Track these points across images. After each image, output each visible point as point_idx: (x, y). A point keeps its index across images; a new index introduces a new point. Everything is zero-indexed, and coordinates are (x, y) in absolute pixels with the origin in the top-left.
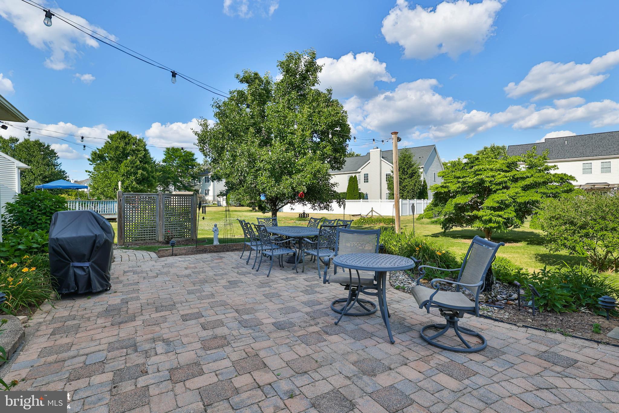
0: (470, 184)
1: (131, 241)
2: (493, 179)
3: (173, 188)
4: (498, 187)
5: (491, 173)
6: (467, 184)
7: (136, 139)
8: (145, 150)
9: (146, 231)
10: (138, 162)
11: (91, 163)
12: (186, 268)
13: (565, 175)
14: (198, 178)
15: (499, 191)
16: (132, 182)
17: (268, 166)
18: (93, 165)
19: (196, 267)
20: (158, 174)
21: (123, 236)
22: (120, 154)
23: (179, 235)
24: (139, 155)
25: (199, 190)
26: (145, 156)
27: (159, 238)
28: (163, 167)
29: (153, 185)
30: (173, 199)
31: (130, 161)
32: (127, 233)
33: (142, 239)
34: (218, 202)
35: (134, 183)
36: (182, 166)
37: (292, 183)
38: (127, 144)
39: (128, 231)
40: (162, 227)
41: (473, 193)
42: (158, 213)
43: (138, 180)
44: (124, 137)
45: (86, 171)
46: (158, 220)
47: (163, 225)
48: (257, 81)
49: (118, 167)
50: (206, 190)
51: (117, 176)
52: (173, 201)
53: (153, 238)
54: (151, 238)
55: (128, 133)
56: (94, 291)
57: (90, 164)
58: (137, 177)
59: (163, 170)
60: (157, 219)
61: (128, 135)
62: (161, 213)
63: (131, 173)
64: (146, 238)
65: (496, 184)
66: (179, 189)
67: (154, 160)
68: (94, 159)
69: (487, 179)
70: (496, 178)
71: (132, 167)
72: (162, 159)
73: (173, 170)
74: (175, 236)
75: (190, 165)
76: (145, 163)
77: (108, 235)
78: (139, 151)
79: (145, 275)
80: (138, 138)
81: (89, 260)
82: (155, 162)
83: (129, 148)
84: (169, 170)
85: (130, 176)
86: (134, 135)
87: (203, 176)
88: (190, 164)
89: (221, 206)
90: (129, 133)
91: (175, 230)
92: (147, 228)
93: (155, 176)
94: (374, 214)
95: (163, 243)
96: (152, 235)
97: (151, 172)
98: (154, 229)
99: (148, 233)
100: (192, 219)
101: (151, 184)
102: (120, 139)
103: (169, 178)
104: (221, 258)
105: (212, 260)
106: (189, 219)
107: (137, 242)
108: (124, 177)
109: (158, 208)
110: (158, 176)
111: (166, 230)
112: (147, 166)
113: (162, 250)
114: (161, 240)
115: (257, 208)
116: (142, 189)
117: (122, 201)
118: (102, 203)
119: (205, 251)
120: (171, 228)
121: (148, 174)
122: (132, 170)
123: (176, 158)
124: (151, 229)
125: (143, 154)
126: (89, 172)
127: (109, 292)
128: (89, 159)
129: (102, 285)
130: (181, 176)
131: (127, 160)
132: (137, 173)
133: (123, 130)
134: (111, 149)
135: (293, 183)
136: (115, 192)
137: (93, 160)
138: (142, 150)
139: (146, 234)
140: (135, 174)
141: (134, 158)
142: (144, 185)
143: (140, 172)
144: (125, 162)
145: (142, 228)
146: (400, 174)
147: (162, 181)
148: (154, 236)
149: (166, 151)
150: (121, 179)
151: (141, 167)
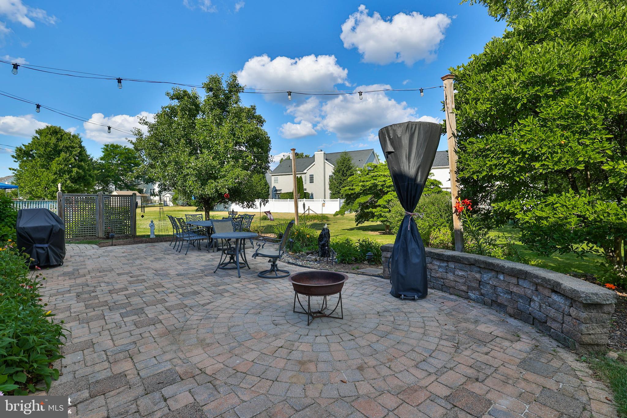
0: (368, 187)
1: (71, 237)
2: (384, 183)
3: (114, 187)
4: (388, 189)
5: (383, 179)
6: (365, 187)
7: (70, 135)
8: (81, 147)
9: (86, 228)
10: (73, 160)
12: (123, 253)
13: (435, 180)
16: (66, 181)
17: (195, 172)
18: (18, 163)
19: (132, 252)
20: (96, 172)
22: (51, 151)
23: (119, 232)
24: (74, 153)
25: (143, 189)
26: (80, 154)
27: (100, 235)
28: (103, 165)
29: (90, 184)
30: (113, 199)
31: (63, 159)
33: (82, 235)
34: (164, 201)
35: (68, 182)
36: (123, 164)
37: (216, 186)
38: (58, 140)
39: (68, 228)
40: (102, 224)
41: (371, 194)
42: (98, 212)
43: (72, 179)
44: (55, 132)
45: (10, 169)
46: (98, 219)
47: (103, 222)
48: (186, 98)
49: (49, 165)
50: (151, 190)
51: (47, 174)
52: (113, 201)
53: (93, 234)
54: (91, 235)
55: (60, 128)
56: (52, 264)
57: (15, 161)
58: (71, 176)
59: (101, 167)
61: (60, 130)
62: (101, 212)
63: (65, 171)
64: (87, 235)
65: (387, 187)
66: (121, 189)
67: (91, 157)
68: (19, 156)
69: (380, 183)
70: (386, 182)
71: (66, 165)
72: (100, 157)
73: (113, 168)
74: (116, 233)
75: (133, 164)
76: (81, 161)
77: (61, 225)
78: (73, 147)
79: (89, 257)
80: (72, 134)
81: (47, 243)
82: (92, 159)
83: (61, 144)
84: (109, 168)
85: (63, 174)
86: (67, 131)
88: (132, 162)
89: (167, 206)
90: (62, 128)
91: (116, 227)
92: (87, 225)
93: (93, 175)
94: (311, 212)
95: (104, 239)
96: (92, 231)
97: (87, 170)
98: (94, 226)
99: (88, 230)
100: (132, 217)
101: (88, 183)
102: (50, 134)
103: (109, 176)
104: (154, 246)
105: (146, 247)
106: (129, 217)
107: (77, 238)
108: (56, 176)
109: (98, 208)
110: (96, 174)
111: (106, 227)
112: (83, 163)
113: (103, 243)
114: (101, 236)
116: (78, 188)
117: (62, 201)
119: (141, 242)
120: (111, 225)
121: (85, 173)
122: (66, 168)
124: (91, 226)
125: (78, 151)
126: (14, 170)
127: (62, 266)
128: (13, 156)
129: (57, 261)
130: (122, 175)
131: (59, 157)
132: (72, 171)
133: (54, 125)
134: (39, 145)
135: (218, 186)
136: (45, 191)
138: (77, 147)
139: (86, 230)
140: (70, 172)
141: (68, 155)
142: (80, 184)
143: (75, 170)
144: (57, 159)
145: (82, 226)
146: (340, 176)
147: (101, 179)
148: (94, 232)
149: (105, 148)
150: (53, 177)
151: (76, 165)
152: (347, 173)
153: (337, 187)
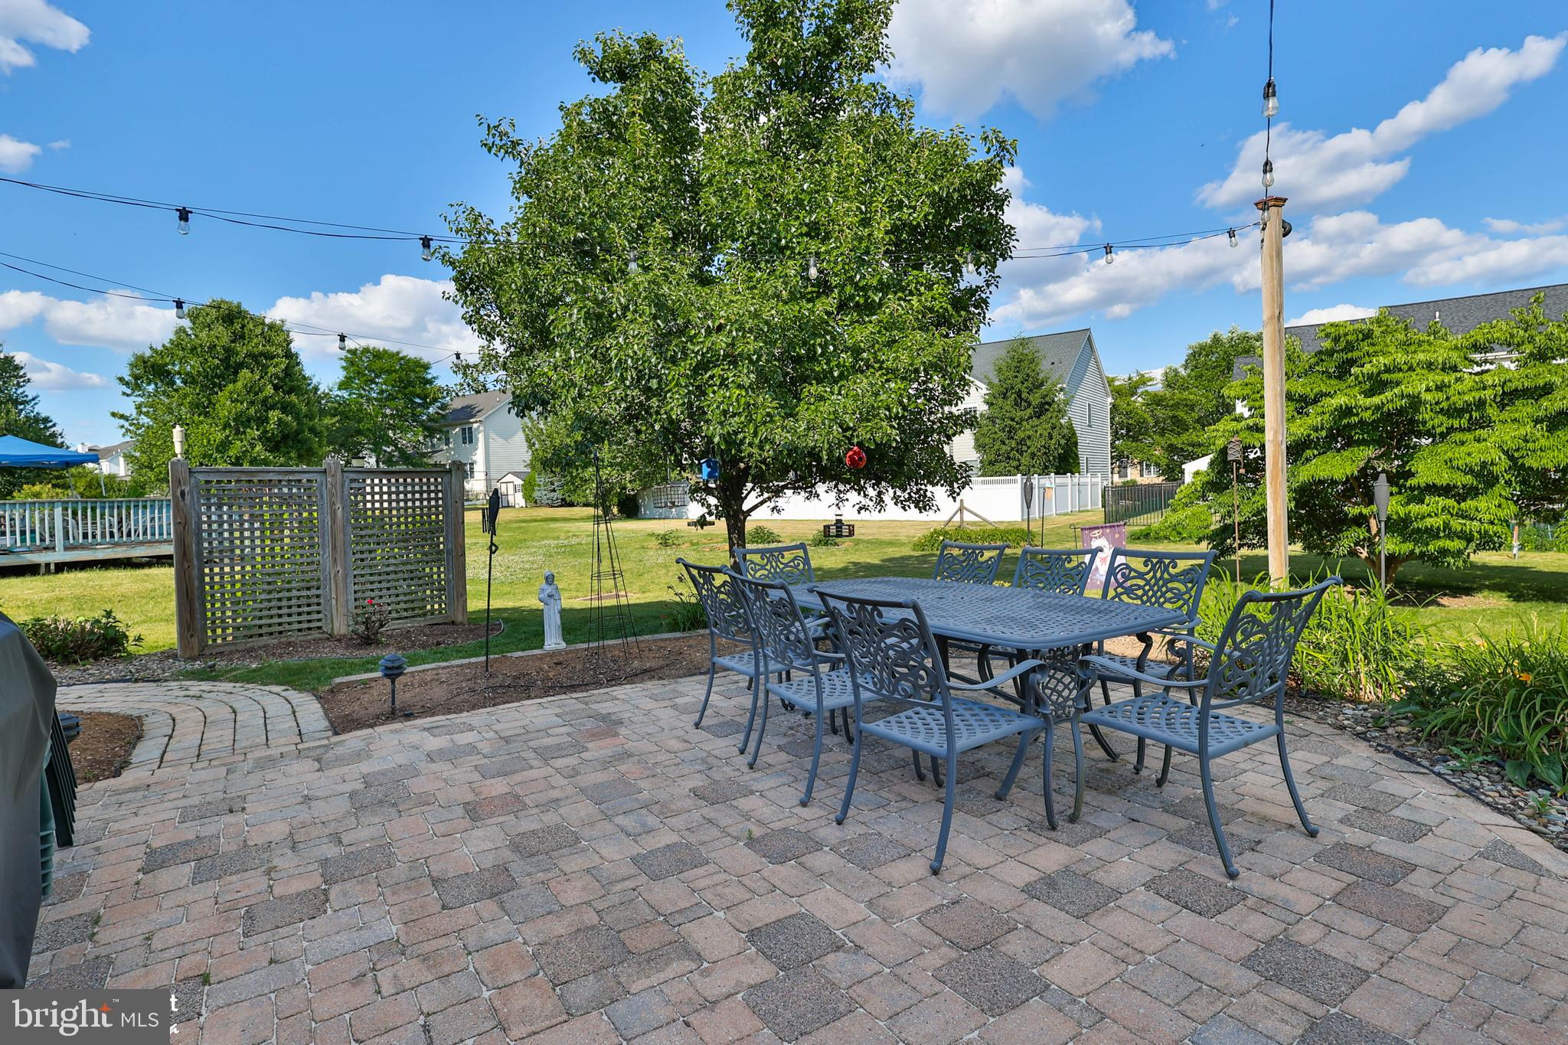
0: (1367, 415)
1: (228, 639)
2: (1441, 396)
6: (1357, 415)
7: (264, 323)
8: (290, 355)
9: (284, 603)
10: (269, 390)
11: (129, 391)
14: (441, 431)
15: (1457, 436)
16: (253, 446)
18: (133, 398)
20: (327, 421)
21: (198, 625)
22: (217, 367)
23: (406, 610)
24: (272, 370)
26: (288, 372)
27: (336, 625)
28: (344, 403)
29: (315, 454)
30: (381, 485)
31: (245, 386)
32: (213, 610)
33: (272, 629)
35: (258, 448)
36: (395, 399)
38: (239, 337)
40: (346, 584)
42: (328, 538)
43: (268, 440)
44: (231, 316)
45: (114, 415)
46: (329, 562)
47: (346, 576)
49: (210, 403)
52: (373, 494)
53: (311, 625)
54: (305, 625)
55: (239, 306)
57: (124, 394)
58: (266, 432)
59: (341, 410)
60: (325, 557)
61: (240, 312)
62: (340, 536)
63: (249, 421)
64: (288, 627)
66: (391, 464)
67: (315, 381)
68: (136, 378)
69: (1428, 397)
71: (252, 403)
72: (338, 381)
73: (370, 409)
74: (394, 615)
75: (418, 396)
76: (289, 392)
78: (269, 356)
80: (268, 321)
82: (316, 389)
83: (242, 349)
84: (360, 410)
85: (245, 427)
86: (256, 313)
87: (455, 426)
88: (418, 391)
89: (508, 506)
90: (244, 306)
91: (392, 591)
92: (289, 590)
93: (319, 429)
94: (968, 517)
95: (350, 646)
96: (309, 613)
97: (306, 416)
98: (314, 592)
99: (294, 610)
100: (450, 554)
101: (307, 451)
103: (359, 432)
106: (439, 552)
107: (252, 643)
109: (328, 519)
110: (327, 429)
111: (359, 595)
112: (293, 398)
113: (348, 685)
114: (343, 630)
115: (615, 510)
117: (188, 497)
118: (145, 507)
120: (376, 586)
121: (300, 422)
122: (252, 411)
123: (377, 376)
124: (304, 593)
125: (283, 366)
126: (122, 417)
128: (121, 379)
130: (394, 428)
131: (235, 381)
132: (267, 420)
133: (227, 299)
134: (190, 351)
137: (134, 384)
138: (278, 355)
139: (285, 611)
140: (262, 421)
141: (257, 377)
142: (288, 453)
143: (274, 415)
144: (231, 386)
145: (270, 592)
146: (1008, 408)
147: (340, 441)
148: (315, 616)
149: (346, 357)
150: (220, 436)
151: (278, 402)
152: (1031, 398)
153: (1003, 443)
